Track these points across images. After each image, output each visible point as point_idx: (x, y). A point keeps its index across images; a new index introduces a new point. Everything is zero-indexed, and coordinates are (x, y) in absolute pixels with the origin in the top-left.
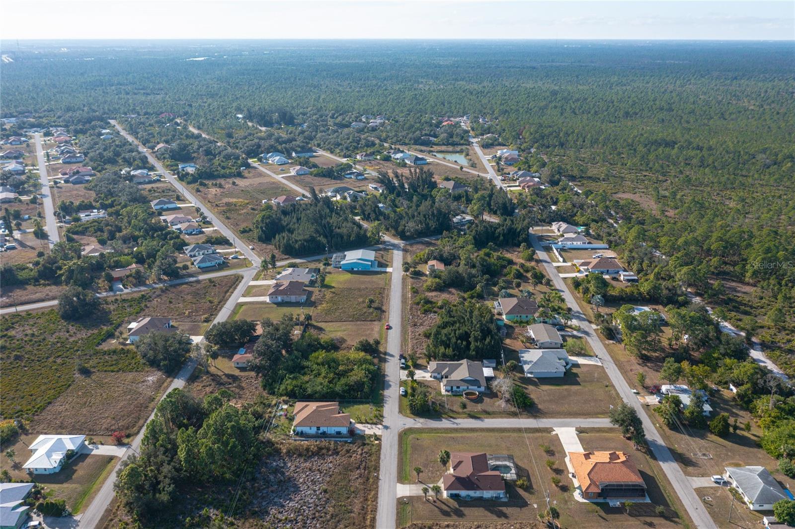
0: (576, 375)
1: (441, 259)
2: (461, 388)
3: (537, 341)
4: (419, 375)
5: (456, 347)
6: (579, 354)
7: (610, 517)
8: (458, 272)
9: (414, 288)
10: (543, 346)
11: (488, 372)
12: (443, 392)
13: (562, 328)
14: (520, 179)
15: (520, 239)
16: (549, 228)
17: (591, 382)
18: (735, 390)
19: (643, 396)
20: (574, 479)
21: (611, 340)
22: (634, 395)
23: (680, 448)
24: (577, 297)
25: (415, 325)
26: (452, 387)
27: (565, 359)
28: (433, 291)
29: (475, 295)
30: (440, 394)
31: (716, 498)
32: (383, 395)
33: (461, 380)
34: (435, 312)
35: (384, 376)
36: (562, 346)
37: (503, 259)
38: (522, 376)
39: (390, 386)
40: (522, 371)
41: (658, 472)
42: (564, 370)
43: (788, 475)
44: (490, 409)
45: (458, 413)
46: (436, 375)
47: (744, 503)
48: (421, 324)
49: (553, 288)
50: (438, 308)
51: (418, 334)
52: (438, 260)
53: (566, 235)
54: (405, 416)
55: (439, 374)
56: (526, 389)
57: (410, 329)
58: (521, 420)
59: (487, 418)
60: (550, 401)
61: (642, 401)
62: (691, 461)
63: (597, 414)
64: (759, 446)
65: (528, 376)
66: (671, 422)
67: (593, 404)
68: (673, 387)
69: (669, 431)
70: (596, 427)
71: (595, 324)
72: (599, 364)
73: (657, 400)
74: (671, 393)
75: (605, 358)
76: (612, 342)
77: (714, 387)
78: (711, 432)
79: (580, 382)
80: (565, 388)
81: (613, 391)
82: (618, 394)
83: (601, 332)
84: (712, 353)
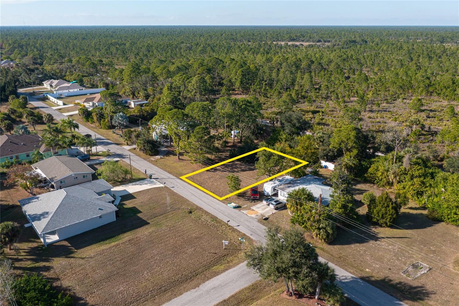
0: (135, 211)
3: (52, 179)
6: (124, 182)
13: (85, 158)
17: (164, 213)
18: (331, 166)
19: (248, 208)
21: (156, 155)
22: (236, 211)
24: (92, 127)
27: (108, 192)
36: (95, 177)
38: (35, 245)
40: (32, 235)
42: (116, 209)
56: (48, 269)
61: (253, 216)
62: (411, 288)
63: (208, 266)
64: (438, 221)
65: (48, 241)
66: (330, 232)
67: (190, 251)
68: (277, 183)
69: (331, 247)
70: (227, 296)
71: (128, 144)
72: (159, 185)
73: (272, 206)
74: (283, 189)
75: (163, 176)
76: (158, 157)
77: (309, 169)
78: (376, 224)
79: (145, 218)
80: (127, 238)
81: (204, 217)
82: (214, 218)
83: (140, 149)
84: (277, 136)
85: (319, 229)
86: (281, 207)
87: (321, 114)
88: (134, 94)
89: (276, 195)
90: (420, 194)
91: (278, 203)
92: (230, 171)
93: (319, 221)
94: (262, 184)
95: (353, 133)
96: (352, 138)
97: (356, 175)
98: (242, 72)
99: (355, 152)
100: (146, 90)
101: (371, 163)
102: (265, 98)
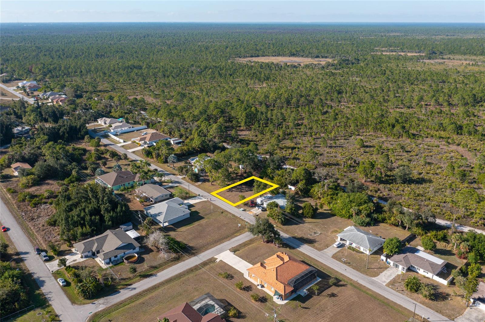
0: (196, 212)
1: (23, 160)
2: (119, 256)
3: (152, 198)
4: (70, 260)
5: (92, 223)
6: (187, 198)
7: (307, 304)
8: (49, 165)
9: (10, 189)
10: (157, 200)
11: (132, 234)
12: (104, 266)
14: (51, 97)
15: (82, 133)
16: (96, 123)
17: (211, 213)
18: (293, 188)
19: (249, 211)
20: (263, 289)
21: (198, 182)
22: (244, 212)
23: (298, 234)
24: (155, 163)
25: (33, 219)
26: (110, 259)
27: (183, 203)
28: (31, 186)
29: (74, 179)
30: (101, 269)
31: (346, 257)
32: (43, 295)
33: (116, 249)
34: (45, 203)
35: (30, 275)
36: (172, 196)
37: (79, 149)
38: (159, 227)
39: (43, 282)
41: (303, 257)
42: (189, 211)
43: (363, 226)
44: (155, 264)
45: (130, 279)
46: (86, 254)
47: (362, 253)
48: (39, 217)
49: (130, 160)
50: (45, 198)
51: (40, 226)
52: (20, 162)
53: (113, 126)
54: (80, 304)
55: (89, 252)
57: (30, 224)
58: (186, 261)
59: (158, 272)
60: (195, 238)
61: (251, 214)
62: (310, 240)
63: (233, 234)
64: (334, 215)
65: (165, 225)
66: (283, 220)
67: (225, 228)
68: (263, 198)
69: (284, 226)
70: (241, 243)
71: (180, 175)
72: (204, 200)
73: (260, 210)
74: (266, 202)
75: (205, 195)
76: (200, 183)
77: (281, 190)
78: (305, 217)
79: (202, 216)
80: (197, 224)
81: (229, 215)
82: (234, 215)
83: (189, 179)
84: (266, 171)
85: (279, 219)
86: (264, 210)
87: (297, 150)
88: (170, 133)
89: (263, 204)
90: (329, 203)
91: (263, 208)
92: (240, 192)
93: (279, 216)
94: (255, 198)
95: (303, 172)
96: (302, 174)
97: (304, 193)
98: (246, 114)
99: (304, 181)
100: (179, 131)
101: (312, 187)
102: (262, 135)
